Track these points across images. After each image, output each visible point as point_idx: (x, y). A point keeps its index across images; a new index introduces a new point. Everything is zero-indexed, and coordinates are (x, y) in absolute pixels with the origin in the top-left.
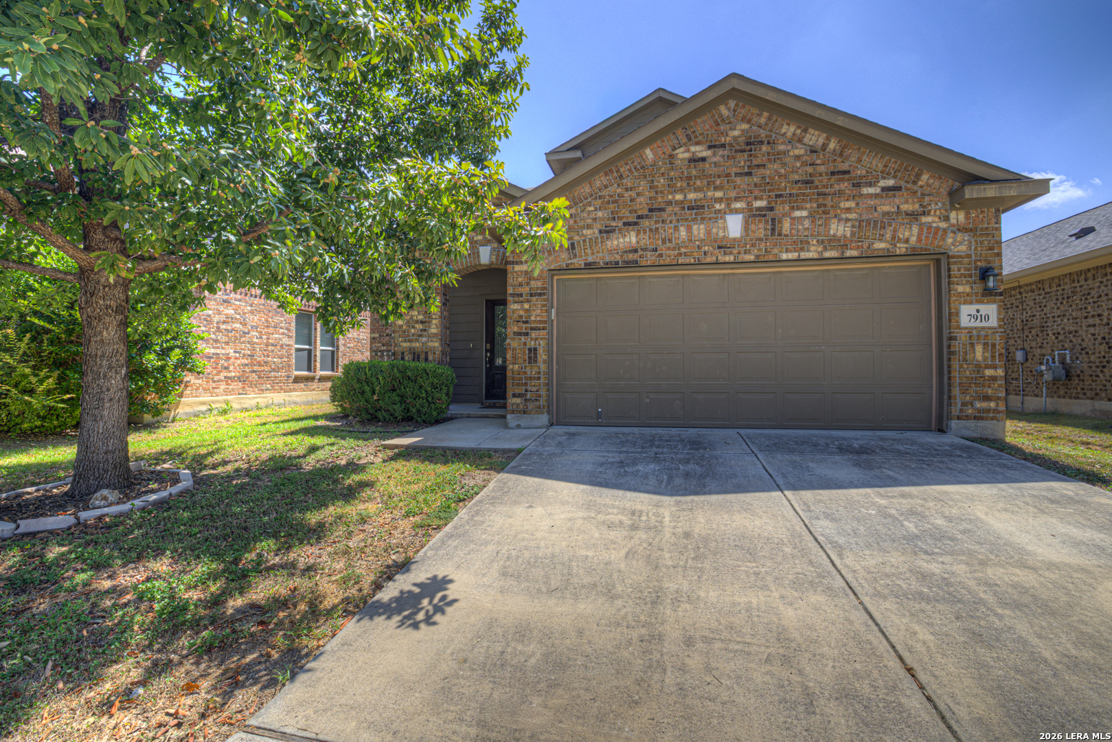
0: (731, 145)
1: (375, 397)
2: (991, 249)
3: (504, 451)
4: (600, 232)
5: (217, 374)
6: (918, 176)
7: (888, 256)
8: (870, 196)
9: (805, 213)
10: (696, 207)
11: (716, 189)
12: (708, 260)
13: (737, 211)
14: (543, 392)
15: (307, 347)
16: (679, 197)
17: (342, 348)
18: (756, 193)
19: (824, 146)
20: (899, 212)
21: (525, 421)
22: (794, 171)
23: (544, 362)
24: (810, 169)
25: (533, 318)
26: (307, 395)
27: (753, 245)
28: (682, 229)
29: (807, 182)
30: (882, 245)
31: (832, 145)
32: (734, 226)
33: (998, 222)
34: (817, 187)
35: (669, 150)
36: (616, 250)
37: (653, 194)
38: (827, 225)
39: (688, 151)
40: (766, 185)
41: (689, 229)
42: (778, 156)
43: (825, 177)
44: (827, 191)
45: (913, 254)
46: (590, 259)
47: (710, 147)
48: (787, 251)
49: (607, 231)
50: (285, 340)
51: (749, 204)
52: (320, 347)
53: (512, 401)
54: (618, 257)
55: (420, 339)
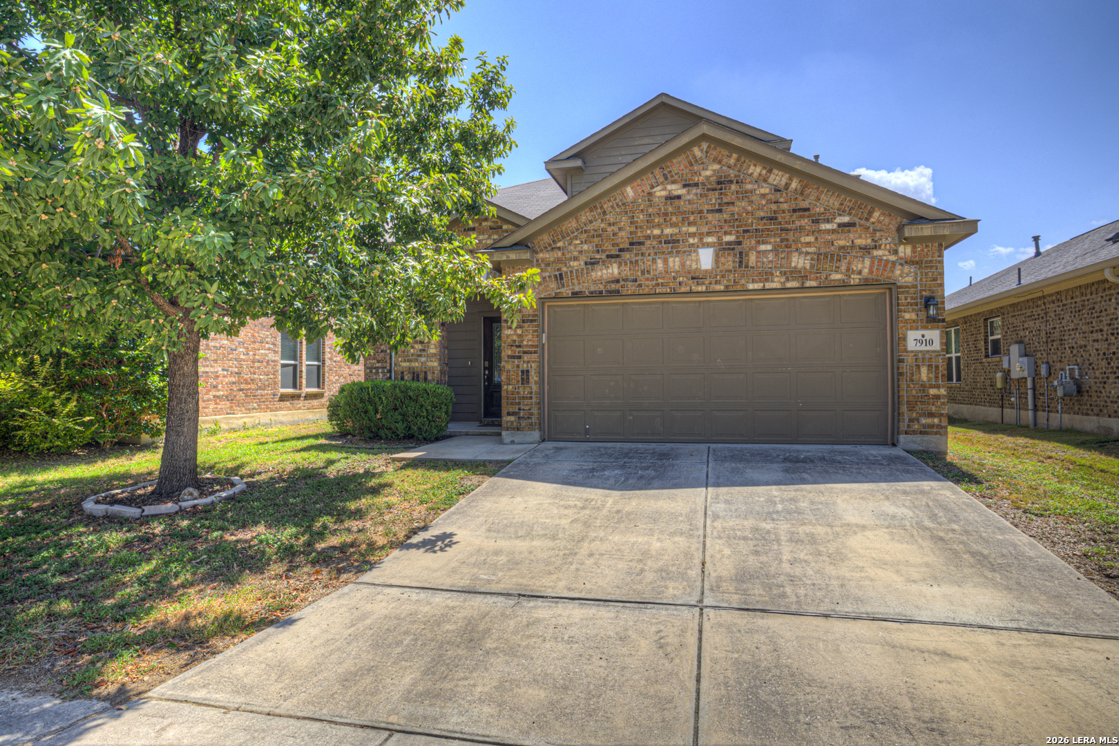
0: (703, 184)
1: (378, 416)
2: (935, 279)
3: (497, 462)
4: (586, 263)
5: (207, 394)
6: (870, 213)
7: (844, 285)
8: (828, 231)
9: (769, 247)
10: (672, 241)
11: (690, 224)
12: (683, 290)
13: (708, 245)
14: (535, 411)
15: (293, 362)
16: (657, 232)
17: (328, 362)
18: (726, 228)
19: (787, 186)
20: (853, 246)
21: (518, 437)
22: (761, 208)
23: (536, 383)
24: (774, 207)
25: (525, 343)
26: (293, 414)
27: (723, 276)
28: (659, 261)
29: (771, 219)
30: (838, 276)
31: (794, 185)
32: (706, 259)
33: (941, 255)
34: (780, 223)
35: (647, 189)
36: (600, 280)
37: (633, 229)
38: (788, 258)
39: (665, 189)
40: (734, 221)
41: (666, 261)
42: (745, 195)
43: (787, 215)
44: (789, 227)
45: (866, 283)
46: (577, 289)
47: (685, 186)
48: (753, 281)
49: (592, 263)
50: (271, 356)
51: (719, 238)
52: (305, 362)
53: (506, 419)
54: (601, 287)
55: (419, 358)
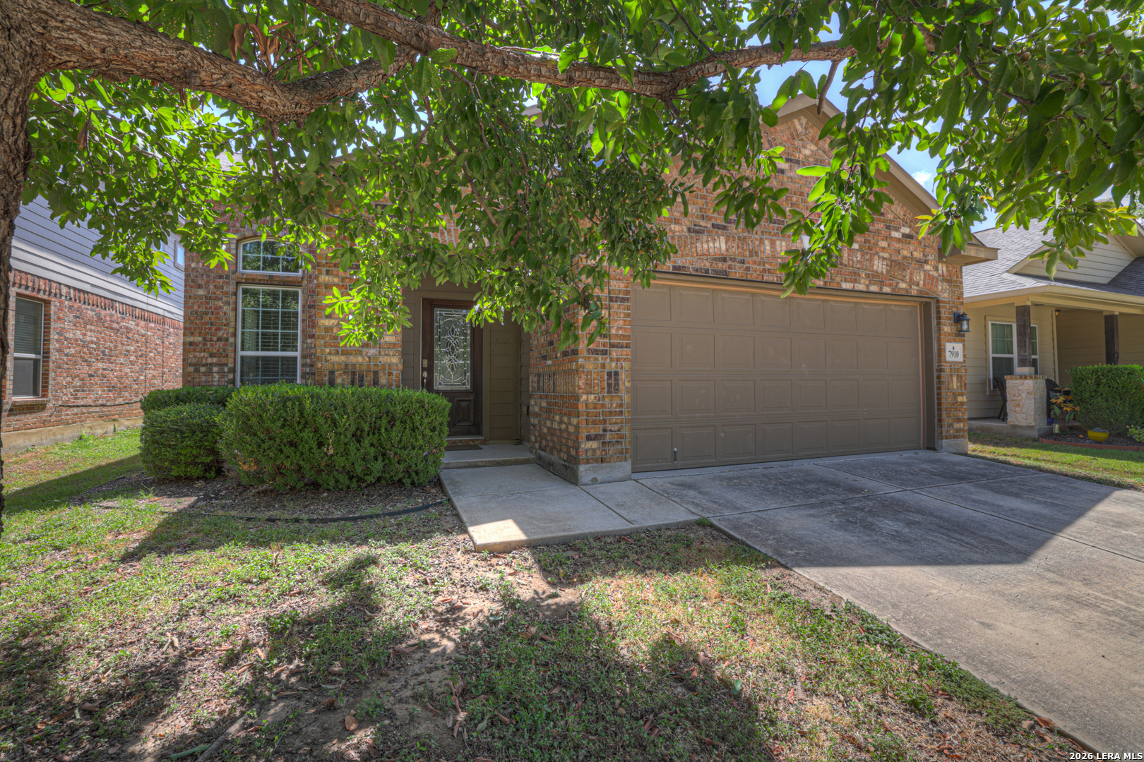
0: (803, 163)
2: (959, 298)
4: (689, 230)
7: (906, 296)
8: (896, 239)
9: (856, 246)
10: (777, 221)
11: (793, 205)
14: (626, 431)
17: (54, 356)
20: (912, 258)
21: (603, 472)
23: (627, 389)
25: (613, 331)
28: (767, 242)
33: (961, 272)
36: (706, 256)
38: (871, 260)
41: (773, 244)
44: (870, 228)
45: (921, 296)
47: (787, 160)
48: (846, 281)
49: (697, 231)
53: (586, 445)
54: (707, 265)
55: (365, 350)
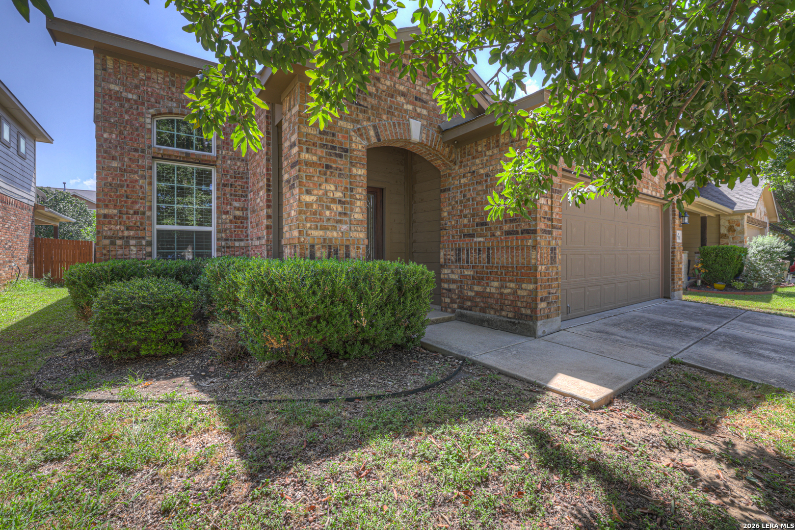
14: (559, 294)
21: (548, 325)
23: (560, 262)
25: (554, 216)
53: (540, 305)
55: (339, 225)
